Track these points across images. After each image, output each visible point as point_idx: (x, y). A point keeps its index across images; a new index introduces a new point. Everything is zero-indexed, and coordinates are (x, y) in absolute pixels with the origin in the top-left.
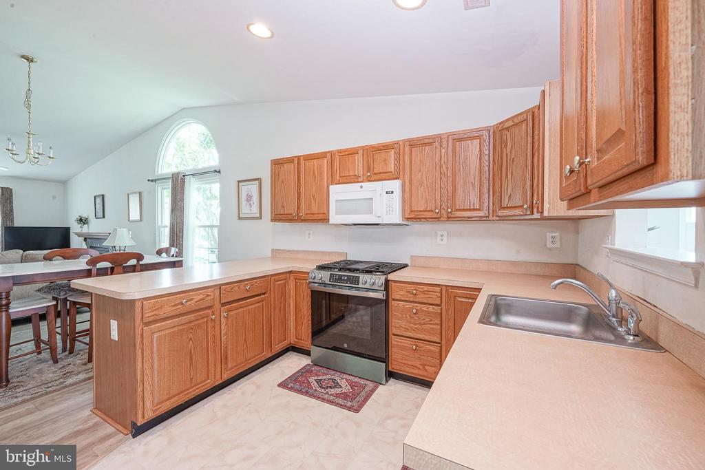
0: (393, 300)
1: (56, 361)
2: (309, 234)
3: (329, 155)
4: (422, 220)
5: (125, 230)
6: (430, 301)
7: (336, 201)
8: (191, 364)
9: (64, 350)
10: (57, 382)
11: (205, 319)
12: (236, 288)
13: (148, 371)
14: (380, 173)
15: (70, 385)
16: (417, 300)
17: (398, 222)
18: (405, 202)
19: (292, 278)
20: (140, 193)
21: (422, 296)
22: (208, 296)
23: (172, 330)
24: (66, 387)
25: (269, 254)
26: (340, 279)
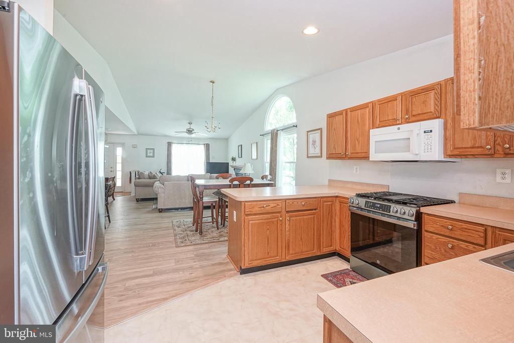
0: (427, 231)
1: (218, 229)
2: (356, 169)
3: (370, 105)
4: (469, 156)
5: (249, 164)
6: (469, 239)
7: (376, 142)
8: (268, 244)
9: (221, 225)
10: (217, 238)
11: (276, 219)
12: (296, 203)
13: (246, 241)
14: (419, 114)
15: (221, 241)
16: (453, 236)
17: (437, 159)
18: (446, 139)
19: (337, 201)
20: (257, 143)
21: (460, 232)
22: (278, 205)
23: (258, 221)
24: (219, 241)
25: (327, 183)
26: (374, 205)
